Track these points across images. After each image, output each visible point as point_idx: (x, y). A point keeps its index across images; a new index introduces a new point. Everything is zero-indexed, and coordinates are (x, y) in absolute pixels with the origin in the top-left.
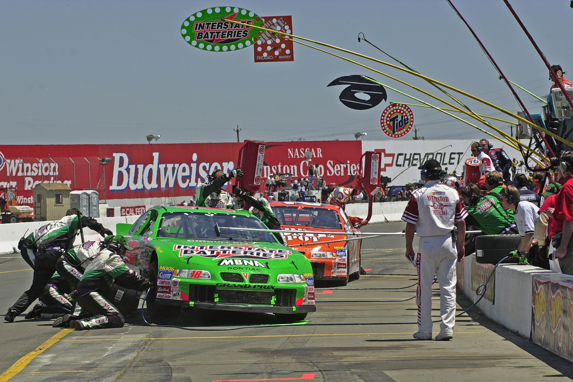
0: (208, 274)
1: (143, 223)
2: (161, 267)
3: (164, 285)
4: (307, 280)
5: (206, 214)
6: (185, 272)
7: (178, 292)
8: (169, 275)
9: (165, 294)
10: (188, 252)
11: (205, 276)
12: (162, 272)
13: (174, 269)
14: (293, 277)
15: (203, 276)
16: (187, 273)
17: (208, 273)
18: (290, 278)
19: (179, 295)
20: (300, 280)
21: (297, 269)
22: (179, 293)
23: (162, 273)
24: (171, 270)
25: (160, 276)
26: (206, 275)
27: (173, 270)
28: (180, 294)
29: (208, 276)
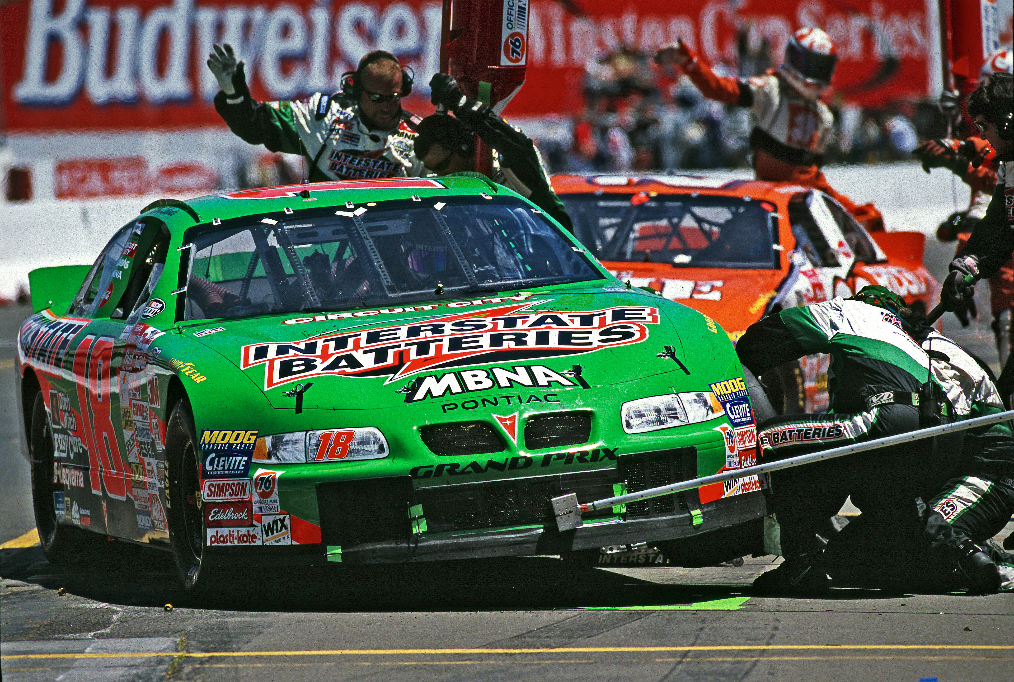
0: (377, 441)
1: (121, 269)
2: (207, 433)
3: (227, 497)
4: (728, 405)
5: (338, 213)
6: (296, 442)
7: (281, 517)
8: (239, 459)
9: (236, 529)
10: (294, 369)
11: (367, 448)
12: (212, 451)
13: (254, 438)
14: (676, 405)
15: (359, 447)
16: (301, 446)
17: (374, 434)
18: (668, 409)
19: (283, 525)
20: (704, 410)
21: (688, 373)
22: (282, 521)
23: (213, 455)
24: (245, 441)
25: (208, 468)
26: (369, 443)
27: (252, 441)
28: (287, 522)
29: (376, 447)
